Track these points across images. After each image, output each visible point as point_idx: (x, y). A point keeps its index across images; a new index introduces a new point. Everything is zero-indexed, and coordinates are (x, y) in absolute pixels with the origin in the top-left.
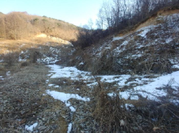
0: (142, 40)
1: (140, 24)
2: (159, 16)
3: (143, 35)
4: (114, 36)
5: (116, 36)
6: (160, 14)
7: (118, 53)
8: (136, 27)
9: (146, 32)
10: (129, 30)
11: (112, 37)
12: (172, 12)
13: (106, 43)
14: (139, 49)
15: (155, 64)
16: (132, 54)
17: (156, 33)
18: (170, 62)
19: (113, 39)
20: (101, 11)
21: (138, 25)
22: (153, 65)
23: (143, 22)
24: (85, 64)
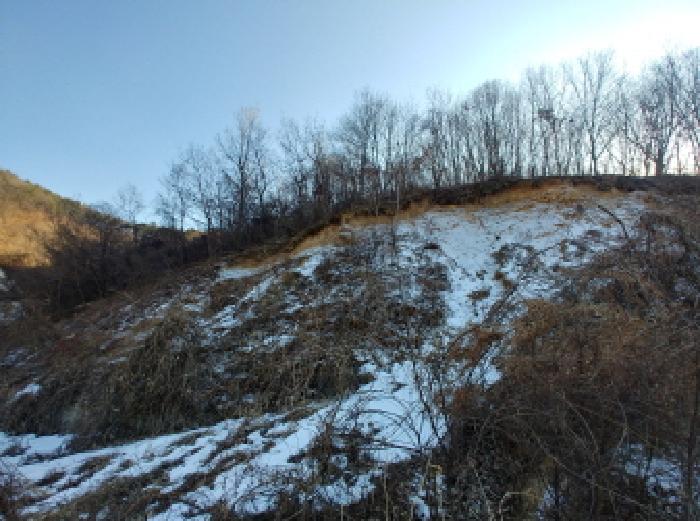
0: (303, 286)
1: (305, 237)
2: (347, 226)
3: (307, 270)
4: (223, 264)
5: (231, 264)
6: (348, 221)
7: (223, 329)
8: (296, 244)
9: (315, 262)
10: (274, 252)
11: (218, 268)
12: (372, 219)
13: (189, 288)
14: (288, 317)
15: (320, 365)
16: (265, 333)
17: (337, 268)
18: (353, 358)
19: (221, 274)
20: (178, 171)
21: (300, 241)
22: (317, 370)
23: (313, 233)
24: (48, 392)
